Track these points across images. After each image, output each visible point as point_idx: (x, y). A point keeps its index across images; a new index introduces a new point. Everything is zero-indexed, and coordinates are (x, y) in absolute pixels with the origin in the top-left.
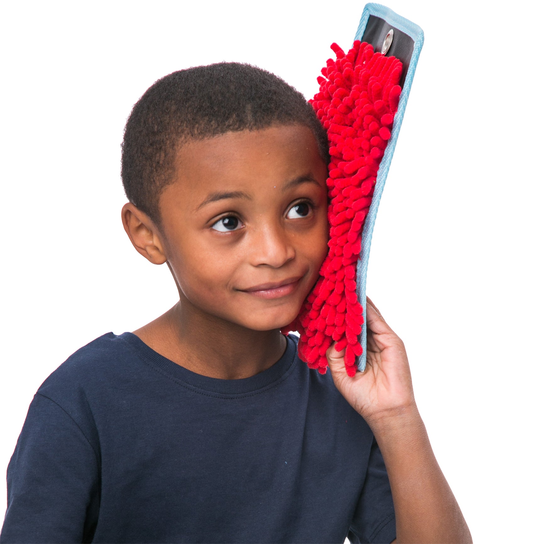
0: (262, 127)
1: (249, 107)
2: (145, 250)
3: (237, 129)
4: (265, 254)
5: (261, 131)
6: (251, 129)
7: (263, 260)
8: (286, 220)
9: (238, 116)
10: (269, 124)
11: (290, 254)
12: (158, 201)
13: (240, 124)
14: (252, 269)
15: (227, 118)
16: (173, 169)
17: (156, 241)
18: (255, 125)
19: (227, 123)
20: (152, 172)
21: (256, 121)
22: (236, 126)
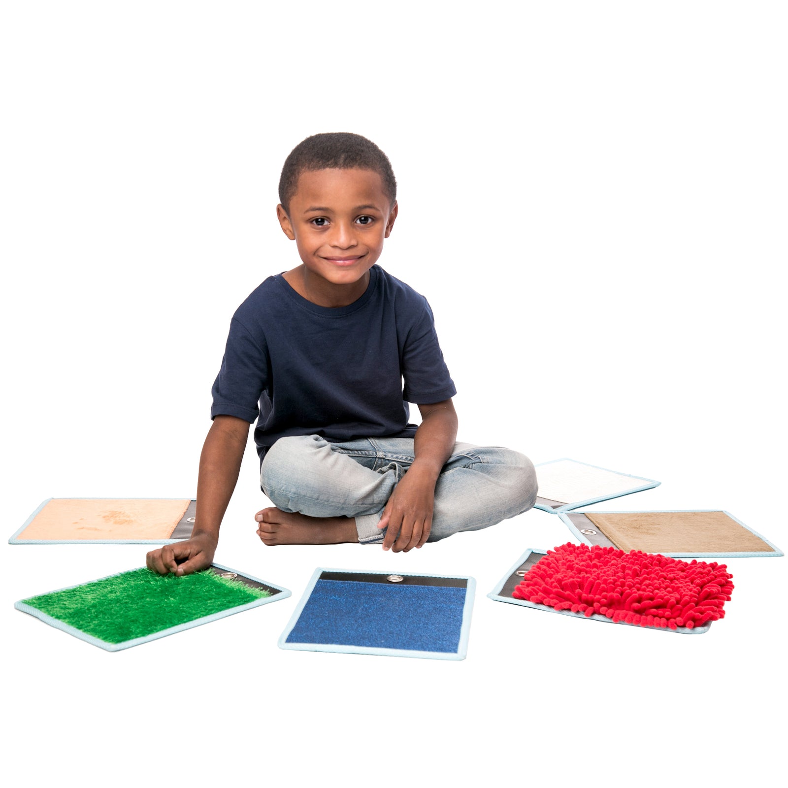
0: (347, 168)
1: (343, 156)
2: (286, 231)
3: (332, 167)
4: (338, 240)
5: (346, 170)
6: (340, 168)
7: (336, 243)
8: (355, 224)
9: (335, 160)
10: (352, 167)
11: (353, 242)
12: (289, 204)
13: (335, 165)
14: (330, 248)
15: (328, 161)
16: (297, 187)
17: (290, 227)
18: (343, 166)
19: (327, 163)
20: (288, 187)
21: (344, 164)
22: (332, 166)
